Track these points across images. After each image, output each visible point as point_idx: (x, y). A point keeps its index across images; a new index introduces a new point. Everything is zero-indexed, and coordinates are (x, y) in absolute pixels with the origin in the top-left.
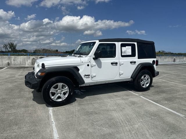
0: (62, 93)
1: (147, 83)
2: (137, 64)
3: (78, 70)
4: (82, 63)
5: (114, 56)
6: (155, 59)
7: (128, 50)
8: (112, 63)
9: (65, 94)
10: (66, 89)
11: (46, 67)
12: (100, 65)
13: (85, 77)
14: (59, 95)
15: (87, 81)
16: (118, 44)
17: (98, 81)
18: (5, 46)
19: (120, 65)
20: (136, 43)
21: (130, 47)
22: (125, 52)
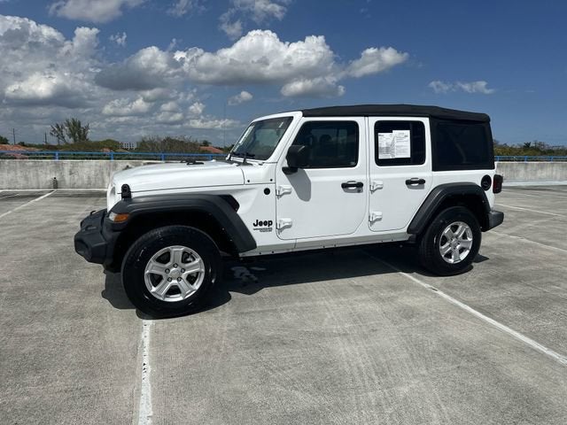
0: (184, 275)
1: (462, 250)
2: (429, 187)
3: (235, 205)
4: (248, 185)
5: (353, 163)
6: (491, 173)
7: (399, 142)
8: (345, 186)
9: (191, 279)
10: (196, 264)
11: (134, 195)
12: (304, 192)
13: (259, 227)
14: (174, 282)
15: (265, 240)
16: (366, 125)
17: (298, 241)
18: (58, 131)
19: (372, 191)
20: (426, 121)
22: (388, 150)
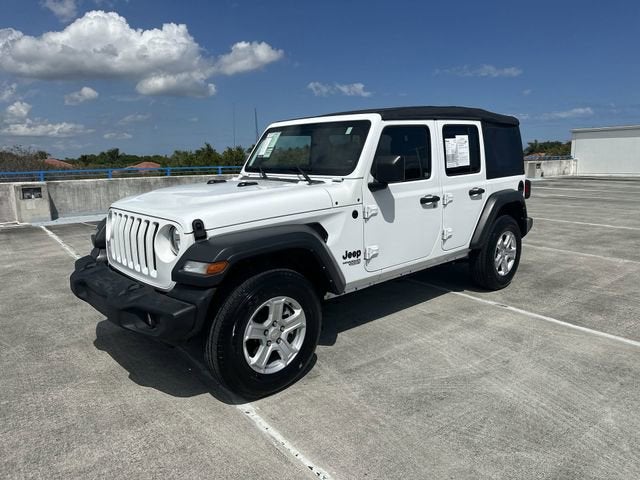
0: (284, 335)
1: (509, 260)
3: (324, 235)
4: (336, 208)
5: (427, 174)
6: (523, 178)
8: (423, 201)
10: (298, 318)
11: (210, 234)
12: (389, 212)
14: (274, 346)
16: (435, 127)
19: (446, 205)
20: (478, 124)
21: (467, 137)
22: (453, 157)
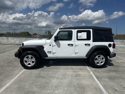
1: (102, 62)
3: (44, 48)
4: (46, 44)
6: (112, 43)
7: (84, 35)
8: (69, 45)
9: (33, 62)
10: (34, 59)
12: (59, 46)
13: (48, 53)
17: (57, 56)
19: (76, 46)
21: (86, 33)
22: (80, 37)
